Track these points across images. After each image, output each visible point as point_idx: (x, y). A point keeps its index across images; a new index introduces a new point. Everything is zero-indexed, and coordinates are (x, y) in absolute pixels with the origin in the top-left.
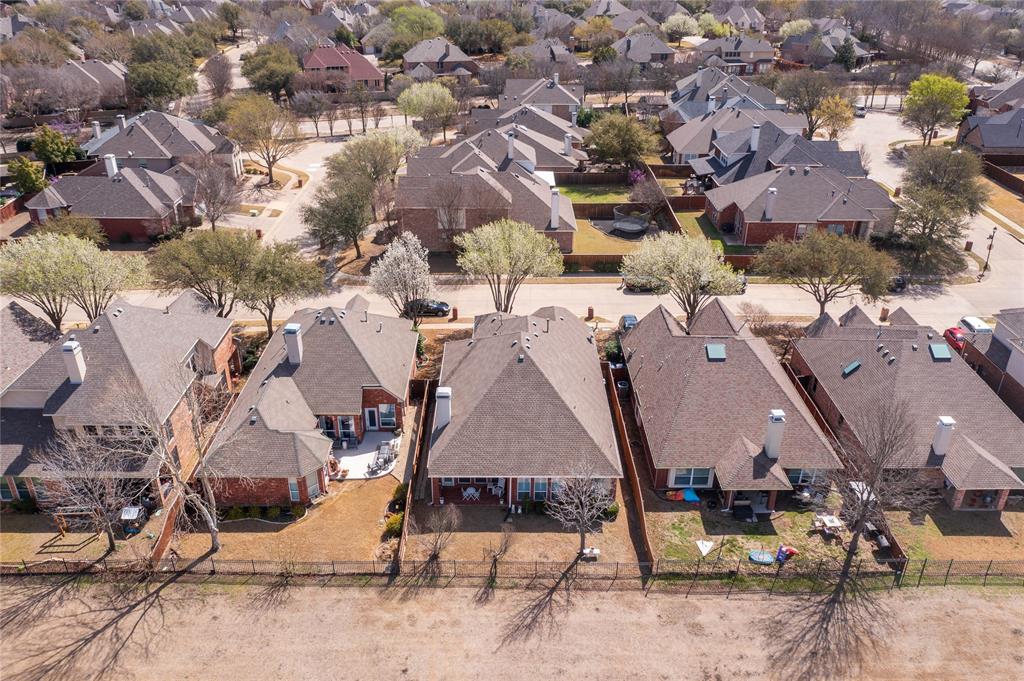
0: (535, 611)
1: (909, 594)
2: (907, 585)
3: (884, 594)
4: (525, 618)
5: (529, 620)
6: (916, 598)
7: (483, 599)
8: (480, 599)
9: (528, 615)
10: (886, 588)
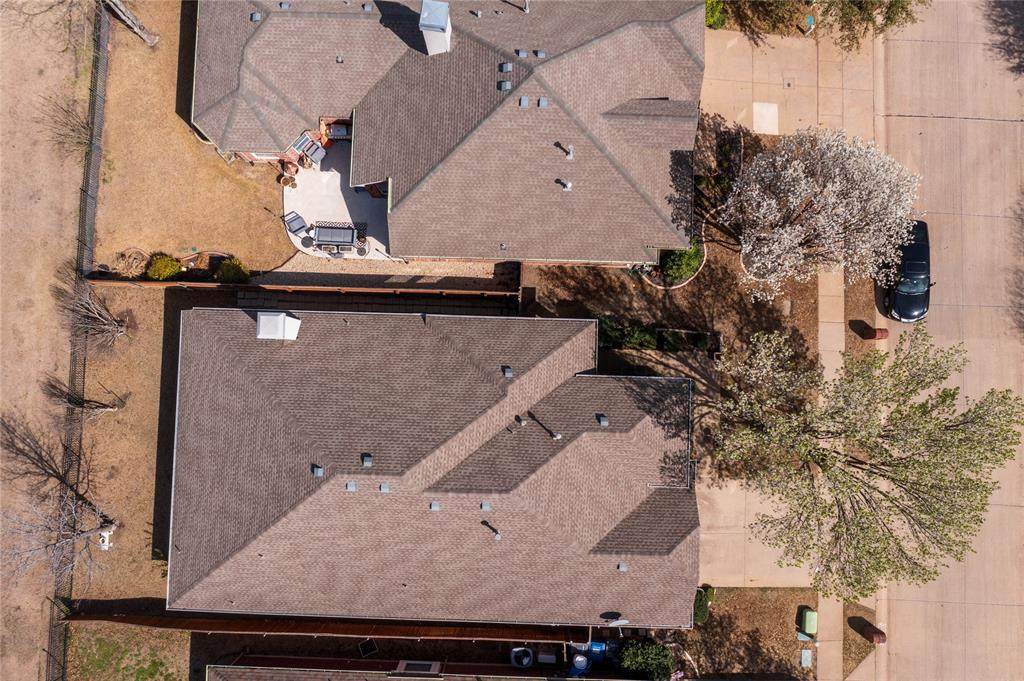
0: (33, 455)
4: (23, 441)
5: (21, 446)
7: (52, 389)
8: (54, 387)
9: (29, 446)
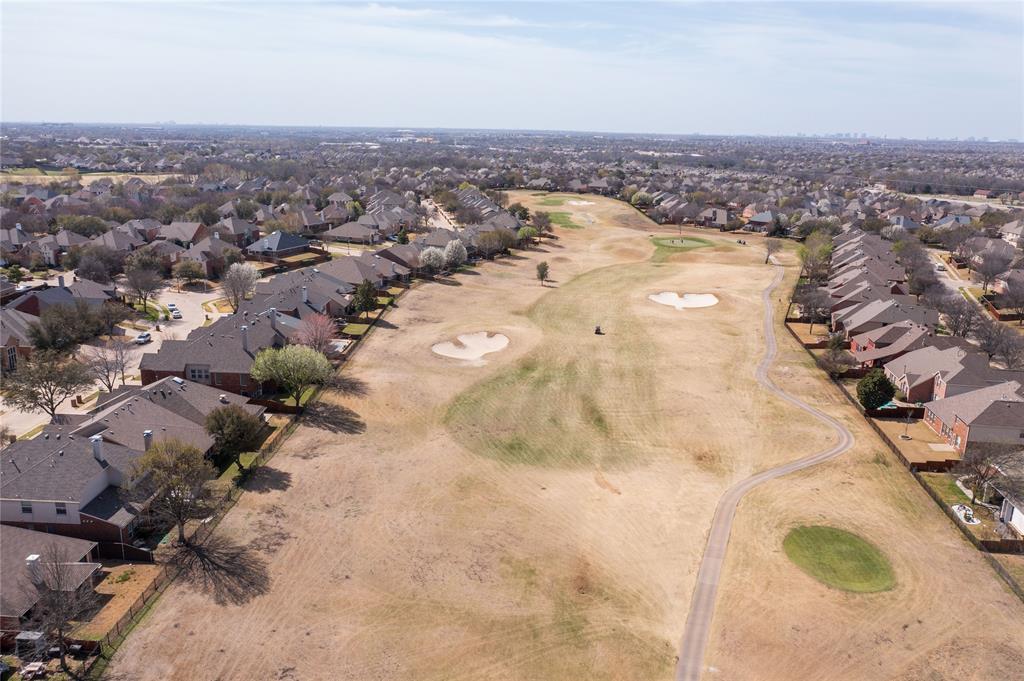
1: (118, 658)
2: (112, 655)
3: (108, 670)
6: (123, 656)
10: (106, 666)
